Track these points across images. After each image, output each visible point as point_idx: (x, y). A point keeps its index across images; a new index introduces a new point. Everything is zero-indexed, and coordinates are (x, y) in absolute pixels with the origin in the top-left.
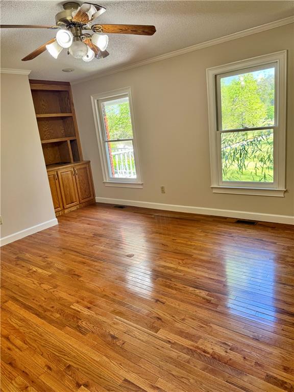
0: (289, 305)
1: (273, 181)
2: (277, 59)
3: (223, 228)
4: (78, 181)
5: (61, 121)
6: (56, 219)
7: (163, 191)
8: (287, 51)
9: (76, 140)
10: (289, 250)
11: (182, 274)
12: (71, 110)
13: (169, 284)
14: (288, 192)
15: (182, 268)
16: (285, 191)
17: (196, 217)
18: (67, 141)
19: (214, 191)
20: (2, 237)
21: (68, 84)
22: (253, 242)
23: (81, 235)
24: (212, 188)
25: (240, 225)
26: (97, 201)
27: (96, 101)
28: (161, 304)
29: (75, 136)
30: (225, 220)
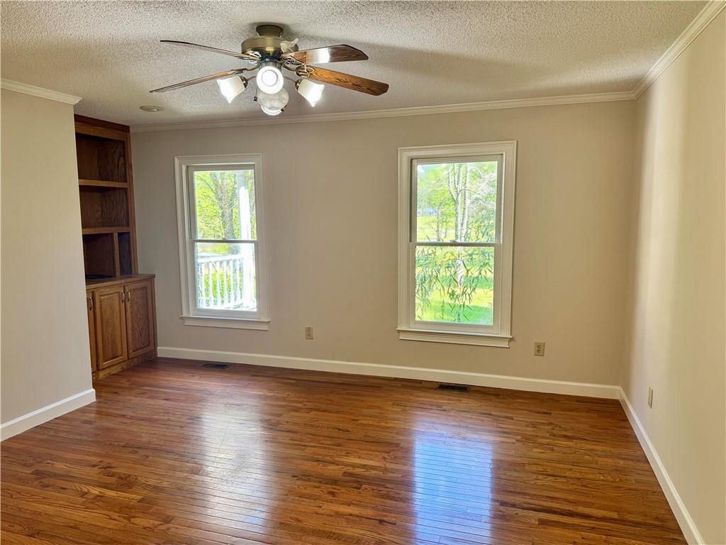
0: (573, 504)
1: (492, 324)
2: (503, 151)
3: (425, 397)
4: (129, 315)
5: (97, 195)
6: (94, 390)
7: (309, 335)
8: (517, 142)
9: (128, 233)
10: (535, 427)
11: (400, 476)
12: (125, 177)
13: (385, 492)
14: (514, 341)
15: (393, 466)
16: (510, 339)
17: (371, 380)
18: (112, 234)
19: (402, 337)
20: (2, 423)
21: (125, 129)
22: (481, 418)
23: (163, 420)
24: (399, 331)
25: (445, 392)
26: (159, 355)
27: (184, 168)
28: (391, 525)
29: (128, 225)
30: (420, 385)
